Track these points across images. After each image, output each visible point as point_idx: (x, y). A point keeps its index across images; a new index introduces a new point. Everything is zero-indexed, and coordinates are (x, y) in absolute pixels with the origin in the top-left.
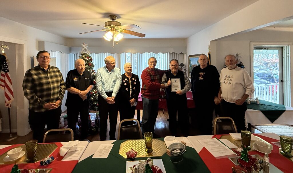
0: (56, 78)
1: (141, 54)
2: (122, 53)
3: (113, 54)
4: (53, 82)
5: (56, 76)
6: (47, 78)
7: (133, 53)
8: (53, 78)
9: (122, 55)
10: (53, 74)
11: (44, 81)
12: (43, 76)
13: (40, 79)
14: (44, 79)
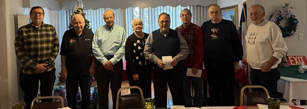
0: (46, 37)
1: (153, 8)
2: (127, 8)
3: (116, 9)
4: (42, 42)
5: (48, 35)
6: (36, 36)
7: (142, 8)
8: (43, 38)
9: (128, 11)
10: (44, 33)
11: (32, 39)
12: (32, 34)
13: (29, 37)
14: (32, 37)
